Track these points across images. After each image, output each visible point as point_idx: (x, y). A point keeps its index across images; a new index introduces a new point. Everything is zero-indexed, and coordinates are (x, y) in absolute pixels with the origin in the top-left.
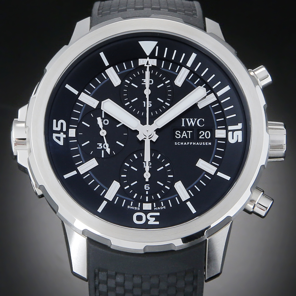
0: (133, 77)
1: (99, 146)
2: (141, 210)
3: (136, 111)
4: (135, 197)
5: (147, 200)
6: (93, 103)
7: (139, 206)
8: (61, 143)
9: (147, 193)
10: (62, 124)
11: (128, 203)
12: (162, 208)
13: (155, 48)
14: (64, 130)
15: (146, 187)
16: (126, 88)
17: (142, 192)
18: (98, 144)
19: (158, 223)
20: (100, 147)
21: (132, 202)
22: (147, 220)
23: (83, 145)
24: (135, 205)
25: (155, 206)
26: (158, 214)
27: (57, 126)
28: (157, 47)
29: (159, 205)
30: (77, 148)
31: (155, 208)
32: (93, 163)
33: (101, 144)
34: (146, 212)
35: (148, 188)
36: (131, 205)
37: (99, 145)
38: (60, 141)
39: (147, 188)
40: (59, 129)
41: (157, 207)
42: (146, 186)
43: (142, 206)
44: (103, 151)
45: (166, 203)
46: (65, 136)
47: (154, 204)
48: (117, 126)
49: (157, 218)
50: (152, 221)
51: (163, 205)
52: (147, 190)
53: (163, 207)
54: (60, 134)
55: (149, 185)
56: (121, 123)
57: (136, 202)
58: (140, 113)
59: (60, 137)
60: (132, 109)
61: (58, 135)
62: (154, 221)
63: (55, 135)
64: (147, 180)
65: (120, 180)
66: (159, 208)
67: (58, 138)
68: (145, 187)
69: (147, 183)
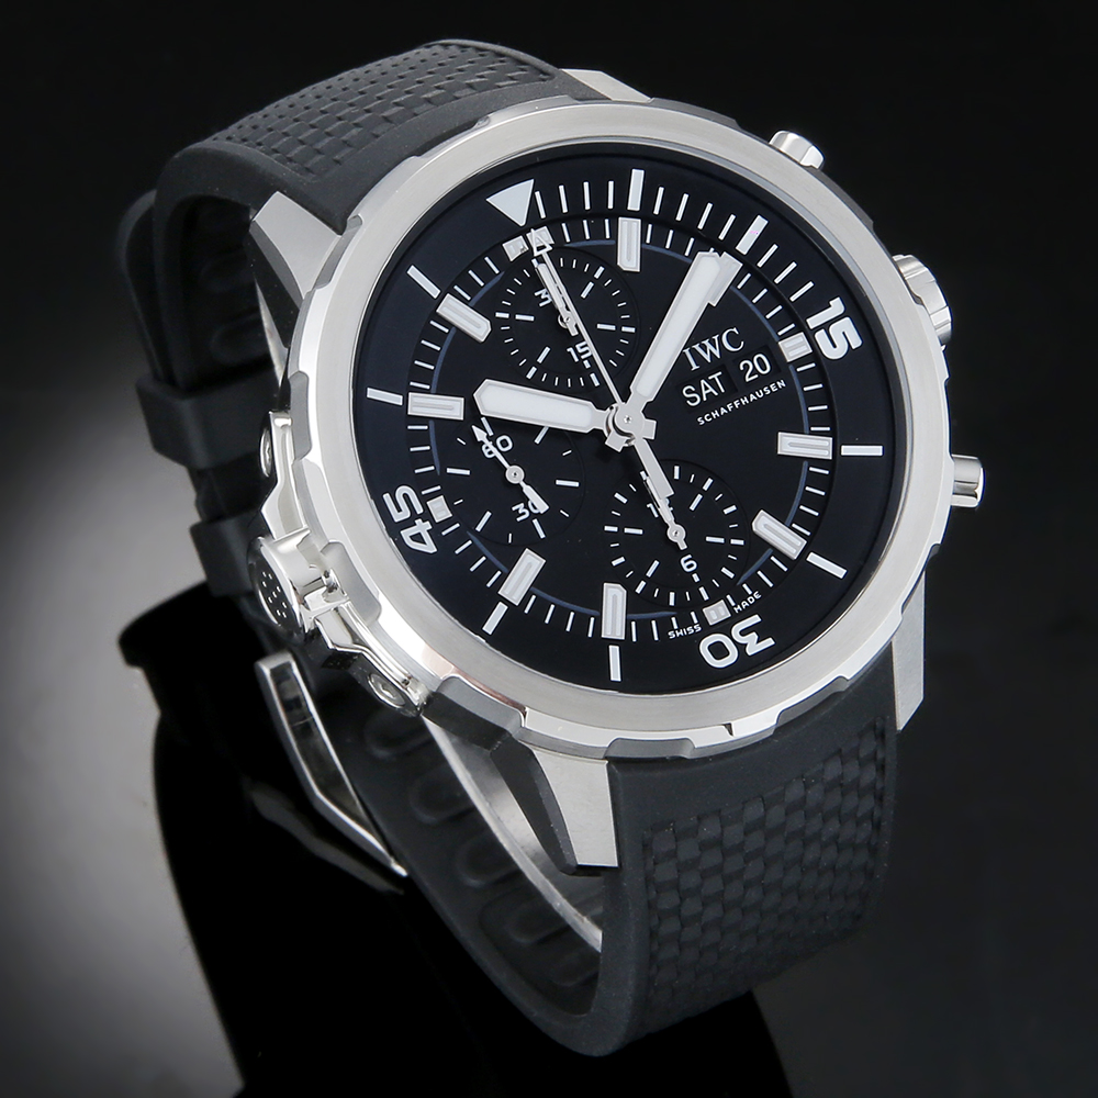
0: (508, 297)
1: (520, 512)
2: (708, 630)
3: (563, 382)
4: (672, 603)
5: (706, 597)
6: (452, 408)
7: (696, 621)
8: (429, 547)
9: (696, 579)
10: (406, 496)
11: (665, 626)
12: (751, 600)
13: (533, 197)
14: (419, 510)
15: (687, 564)
16: (507, 334)
17: (682, 582)
18: (514, 509)
19: (769, 642)
20: (524, 514)
21: (673, 619)
22: (741, 648)
23: (479, 529)
24: (685, 622)
25: (733, 604)
26: (756, 619)
27: (399, 510)
28: (537, 194)
29: (740, 596)
30: (470, 542)
31: (736, 606)
32: (530, 565)
33: (522, 505)
34: (724, 627)
35: (691, 565)
36: (676, 627)
37: (517, 510)
38: (424, 543)
39: (689, 567)
40: (406, 514)
41: (738, 602)
42: (686, 561)
43: (702, 620)
44: (535, 521)
45: (756, 584)
46: (428, 525)
47: (728, 597)
48: (537, 441)
49: (761, 631)
50: (754, 646)
51: (750, 592)
52: (693, 572)
53: (752, 595)
54: (415, 524)
55: (689, 556)
56: (543, 427)
57: (682, 611)
58: (575, 382)
59: (419, 534)
60: (550, 380)
61: (412, 531)
62: (758, 642)
63: (406, 534)
64: (683, 546)
65: (617, 576)
66: (745, 604)
67: (418, 538)
68: (684, 566)
69: (684, 553)
